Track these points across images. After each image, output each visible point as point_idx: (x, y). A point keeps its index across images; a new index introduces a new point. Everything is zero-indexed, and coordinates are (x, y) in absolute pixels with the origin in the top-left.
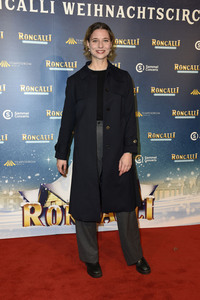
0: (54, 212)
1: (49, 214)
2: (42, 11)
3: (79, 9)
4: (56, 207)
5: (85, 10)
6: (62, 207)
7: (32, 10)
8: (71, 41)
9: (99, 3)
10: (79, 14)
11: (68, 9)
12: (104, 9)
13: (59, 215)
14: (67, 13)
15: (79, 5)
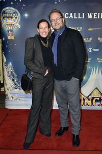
2: (79, 18)
3: (95, 16)
4: (81, 98)
6: (83, 98)
7: (75, 18)
8: (90, 29)
10: (94, 18)
11: (90, 16)
14: (89, 18)
15: (95, 14)
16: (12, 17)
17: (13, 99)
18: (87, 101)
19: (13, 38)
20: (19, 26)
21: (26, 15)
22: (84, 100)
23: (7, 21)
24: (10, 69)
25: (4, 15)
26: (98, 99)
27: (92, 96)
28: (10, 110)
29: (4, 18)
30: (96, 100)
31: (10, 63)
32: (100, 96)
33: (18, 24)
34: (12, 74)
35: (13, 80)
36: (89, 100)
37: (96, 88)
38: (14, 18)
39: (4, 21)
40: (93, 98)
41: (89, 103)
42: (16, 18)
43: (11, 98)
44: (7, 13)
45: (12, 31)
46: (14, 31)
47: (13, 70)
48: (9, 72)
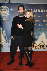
0: (35, 47)
1: (34, 47)
2: (35, 11)
3: (41, 11)
4: (36, 46)
5: (42, 11)
7: (33, 11)
8: (39, 16)
9: (44, 9)
11: (39, 11)
12: (45, 10)
13: (36, 47)
16: (5, 10)
17: (5, 48)
18: (38, 47)
19: (5, 19)
20: (9, 14)
21: (12, 10)
22: (37, 47)
23: (3, 12)
24: (4, 33)
25: (1, 9)
26: (43, 46)
27: (40, 45)
28: (4, 52)
29: (1, 10)
30: (42, 47)
31: (4, 31)
32: (44, 45)
33: (8, 14)
34: (5, 36)
35: (5, 39)
36: (39, 46)
37: (42, 41)
38: (6, 11)
39: (2, 12)
40: (41, 46)
41: (39, 48)
42: (7, 11)
43: (4, 47)
44: (3, 8)
45: (5, 16)
46: (6, 16)
47: (6, 34)
48: (3, 35)
